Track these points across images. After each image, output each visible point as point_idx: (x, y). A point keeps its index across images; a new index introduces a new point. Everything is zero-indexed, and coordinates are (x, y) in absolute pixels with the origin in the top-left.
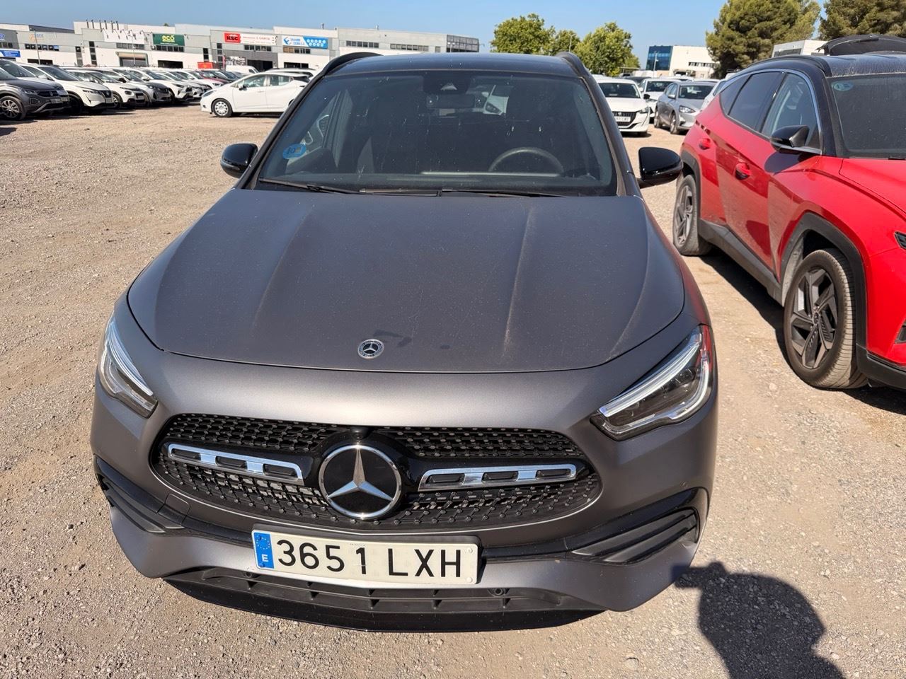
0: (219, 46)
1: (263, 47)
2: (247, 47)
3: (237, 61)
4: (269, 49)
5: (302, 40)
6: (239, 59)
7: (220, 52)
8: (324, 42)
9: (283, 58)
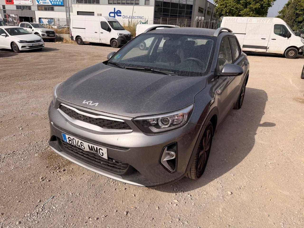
0: (4, 7)
1: (27, 6)
2: (18, 7)
3: (14, 17)
4: (29, 8)
5: (48, 0)
6: (15, 16)
7: (5, 12)
9: (39, 14)
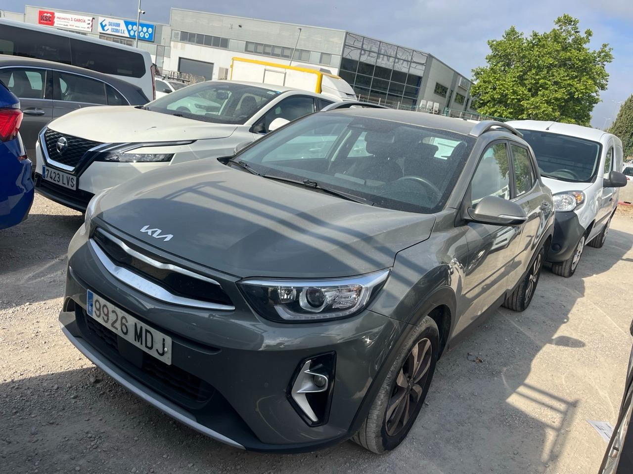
5: (123, 27)
8: (150, 29)
